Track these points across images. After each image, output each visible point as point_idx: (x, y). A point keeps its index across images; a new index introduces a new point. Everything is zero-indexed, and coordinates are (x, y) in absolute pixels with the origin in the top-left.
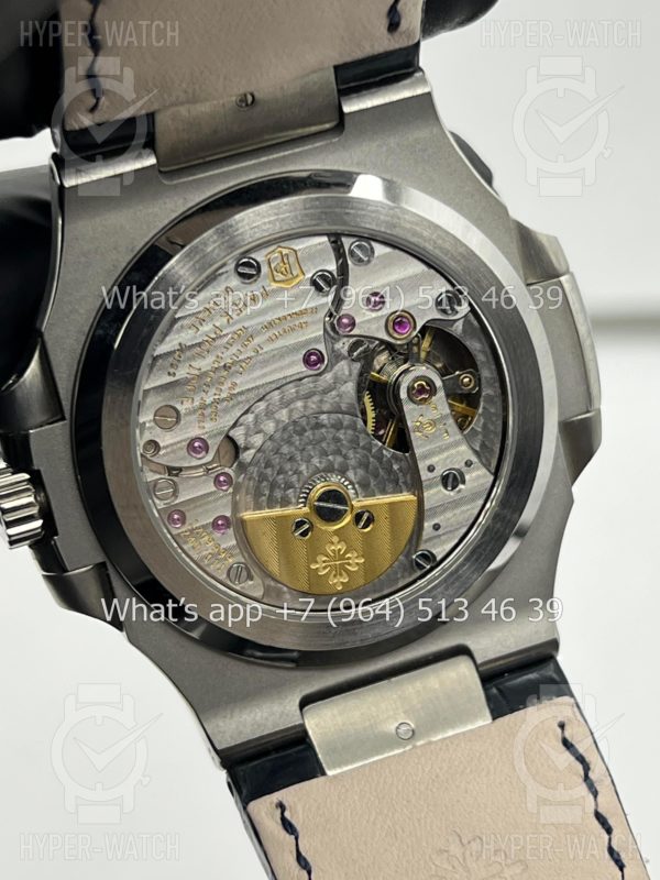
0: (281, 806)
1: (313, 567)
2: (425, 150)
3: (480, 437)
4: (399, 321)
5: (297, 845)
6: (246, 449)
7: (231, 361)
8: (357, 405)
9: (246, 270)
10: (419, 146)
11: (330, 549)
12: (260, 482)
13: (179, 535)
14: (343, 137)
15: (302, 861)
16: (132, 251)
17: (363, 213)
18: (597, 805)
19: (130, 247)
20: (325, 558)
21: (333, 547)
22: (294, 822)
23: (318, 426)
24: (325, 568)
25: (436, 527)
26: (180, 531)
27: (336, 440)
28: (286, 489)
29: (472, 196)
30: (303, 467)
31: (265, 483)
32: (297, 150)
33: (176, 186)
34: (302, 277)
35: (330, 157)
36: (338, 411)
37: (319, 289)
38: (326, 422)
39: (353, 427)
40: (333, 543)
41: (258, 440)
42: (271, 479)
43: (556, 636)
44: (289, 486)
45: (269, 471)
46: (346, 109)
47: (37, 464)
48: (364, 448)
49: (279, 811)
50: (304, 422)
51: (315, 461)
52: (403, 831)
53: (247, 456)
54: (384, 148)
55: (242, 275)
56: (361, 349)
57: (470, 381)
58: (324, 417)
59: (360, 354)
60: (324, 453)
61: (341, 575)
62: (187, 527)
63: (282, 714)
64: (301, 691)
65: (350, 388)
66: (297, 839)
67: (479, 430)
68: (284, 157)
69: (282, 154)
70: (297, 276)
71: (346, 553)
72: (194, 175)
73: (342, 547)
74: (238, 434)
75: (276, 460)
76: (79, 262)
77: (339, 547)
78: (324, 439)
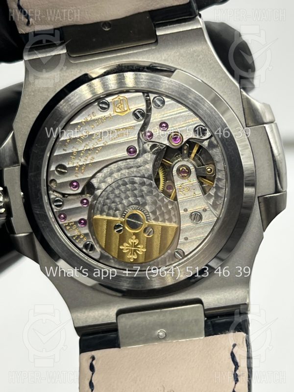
0: (93, 358)
1: (121, 247)
2: (199, 56)
3: (213, 198)
4: (175, 137)
5: (92, 377)
6: (98, 189)
7: (92, 147)
8: (153, 176)
9: (104, 106)
10: (195, 54)
11: (130, 241)
12: (104, 205)
13: (63, 224)
14: (157, 47)
15: (91, 385)
16: (55, 92)
17: (158, 83)
18: (235, 387)
19: (54, 90)
20: (127, 245)
21: (132, 241)
22: (95, 367)
23: (133, 183)
24: (127, 249)
25: (186, 239)
26: (63, 223)
27: (142, 191)
28: (116, 211)
29: (221, 80)
30: (124, 201)
31: (105, 207)
32: (135, 51)
33: (77, 64)
34: (129, 111)
35: (151, 56)
36: (143, 177)
37: (137, 117)
38: (137, 181)
39: (151, 185)
40: (132, 239)
41: (103, 186)
42: (109, 205)
43: (247, 302)
44: (117, 209)
45: (108, 201)
46: (158, 33)
47: (6, 184)
48: (155, 196)
49: (91, 360)
50: (126, 180)
51: (131, 199)
52: (140, 381)
53: (98, 192)
54: (178, 54)
55: (102, 108)
56: (156, 148)
57: (211, 170)
58: (136, 178)
59: (155, 151)
60: (135, 196)
61: (134, 254)
62: (67, 221)
63: (107, 316)
64: (118, 307)
65: (150, 166)
66: (93, 374)
67: (213, 194)
68: (128, 54)
69: (127, 53)
70: (127, 110)
71: (138, 245)
72: (86, 59)
73: (137, 241)
74: (94, 182)
75: (112, 196)
76: (31, 95)
77: (135, 241)
78: (136, 189)
